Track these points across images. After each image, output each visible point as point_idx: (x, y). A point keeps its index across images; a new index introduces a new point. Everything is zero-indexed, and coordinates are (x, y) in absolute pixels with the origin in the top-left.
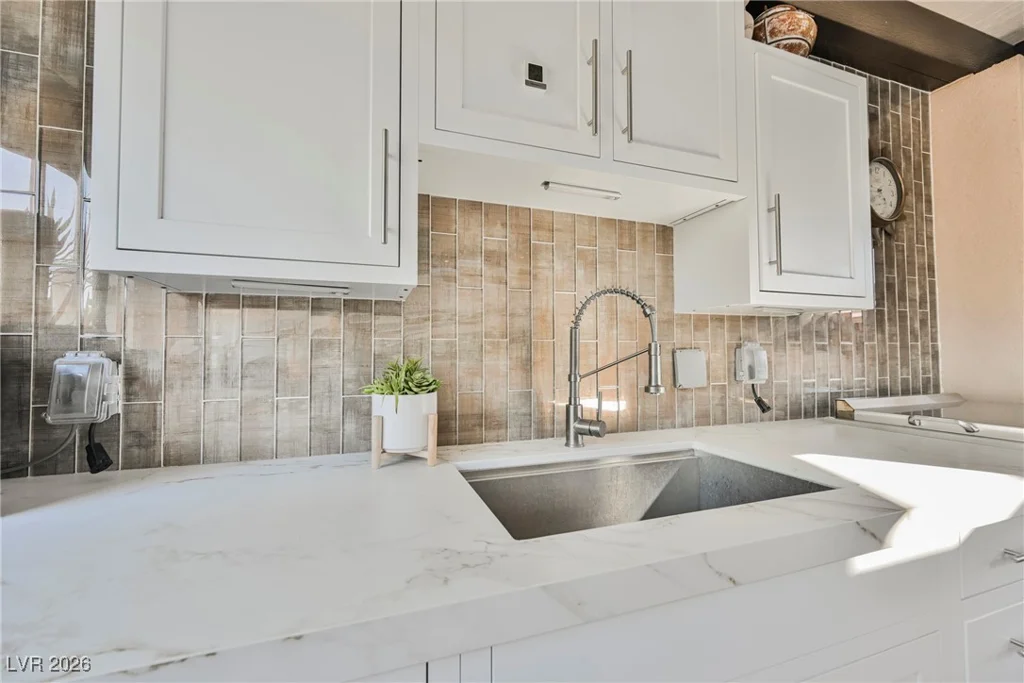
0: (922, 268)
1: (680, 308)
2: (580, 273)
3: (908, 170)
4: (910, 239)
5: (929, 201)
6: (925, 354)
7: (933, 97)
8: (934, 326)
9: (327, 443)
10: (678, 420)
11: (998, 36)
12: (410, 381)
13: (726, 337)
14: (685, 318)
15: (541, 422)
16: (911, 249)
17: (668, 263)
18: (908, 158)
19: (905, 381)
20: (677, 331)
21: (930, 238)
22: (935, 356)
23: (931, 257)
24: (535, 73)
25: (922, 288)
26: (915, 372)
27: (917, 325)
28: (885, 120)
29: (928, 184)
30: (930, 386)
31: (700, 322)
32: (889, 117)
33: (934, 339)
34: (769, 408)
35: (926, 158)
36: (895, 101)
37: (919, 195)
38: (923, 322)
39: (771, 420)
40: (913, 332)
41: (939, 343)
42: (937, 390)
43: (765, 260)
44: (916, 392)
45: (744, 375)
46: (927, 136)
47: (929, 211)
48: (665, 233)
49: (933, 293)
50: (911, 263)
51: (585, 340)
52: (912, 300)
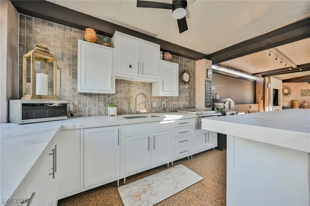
0: (193, 89)
1: (153, 95)
2: (137, 90)
3: (192, 74)
4: (192, 85)
5: (195, 79)
6: (193, 103)
7: (196, 62)
8: (195, 98)
9: (100, 114)
10: (152, 112)
11: (205, 54)
12: (112, 105)
13: (160, 100)
14: (154, 97)
15: (131, 112)
16: (192, 86)
17: (151, 88)
18: (192, 72)
19: (190, 107)
20: (152, 99)
21: (195, 85)
22: (195, 103)
23: (195, 87)
24: (130, 66)
25: (193, 92)
26: (192, 106)
27: (192, 98)
28: (188, 66)
29: (195, 76)
30: (194, 107)
31: (156, 97)
32: (189, 65)
33: (195, 100)
34: (165, 110)
35: (195, 72)
36: (190, 62)
37: (193, 78)
38: (193, 98)
39: (166, 112)
40: (191, 99)
41: (196, 101)
42: (195, 108)
43: (162, 90)
44: (192, 108)
45: (162, 106)
46: (195, 68)
47: (195, 80)
48: (151, 84)
49: (195, 93)
50: (192, 88)
51: (137, 100)
52: (192, 94)
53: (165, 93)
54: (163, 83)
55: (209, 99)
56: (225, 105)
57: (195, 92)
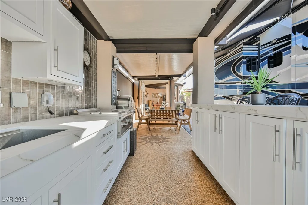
0: (94, 80)
1: (15, 75)
3: (92, 56)
4: (92, 72)
5: (96, 65)
6: (94, 99)
7: (98, 41)
8: (96, 93)
11: (109, 35)
13: (37, 90)
14: (17, 81)
16: (92, 75)
17: (8, 56)
18: (93, 53)
19: (90, 105)
20: (13, 85)
21: (96, 73)
22: (96, 100)
23: (96, 77)
25: (94, 84)
26: (92, 103)
27: (93, 93)
28: (88, 42)
29: (96, 61)
30: (95, 106)
32: (89, 41)
33: (96, 96)
34: (53, 113)
35: (96, 55)
37: (94, 62)
38: (94, 92)
39: (54, 117)
40: (92, 94)
41: (97, 97)
42: (96, 107)
43: (53, 65)
44: (92, 108)
46: (96, 50)
47: (96, 67)
48: (7, 43)
49: (96, 86)
50: (92, 78)
52: (92, 87)
53: (59, 73)
54: (57, 50)
56: (129, 103)
57: (96, 83)
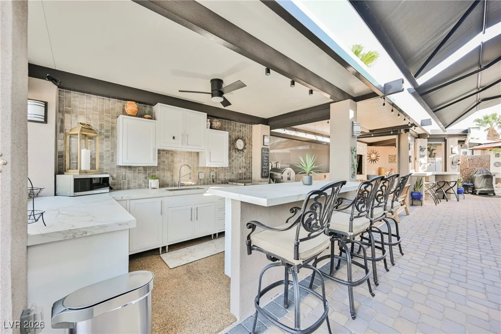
0: (249, 157)
1: (201, 165)
2: (182, 160)
3: (247, 140)
4: (247, 152)
5: (252, 145)
6: (249, 173)
7: (253, 126)
8: (252, 168)
9: (140, 187)
10: (199, 184)
12: (154, 177)
14: (201, 167)
15: (175, 184)
16: (247, 154)
17: (198, 158)
18: (247, 138)
19: (245, 178)
20: (199, 169)
21: (252, 152)
22: (251, 173)
23: (252, 155)
24: (174, 138)
25: (249, 161)
26: (247, 176)
29: (252, 142)
30: (251, 178)
31: (204, 168)
32: (244, 130)
33: (251, 170)
34: (215, 182)
35: (251, 137)
36: (245, 127)
37: (250, 144)
38: (249, 167)
40: (247, 169)
42: (251, 179)
43: (209, 160)
44: (247, 179)
45: (211, 177)
46: (252, 133)
47: (252, 147)
48: (198, 153)
49: (252, 162)
50: (247, 157)
51: (182, 171)
52: (247, 163)
53: (212, 163)
54: (210, 153)
55: (266, 169)
56: (283, 175)
57: (252, 160)
